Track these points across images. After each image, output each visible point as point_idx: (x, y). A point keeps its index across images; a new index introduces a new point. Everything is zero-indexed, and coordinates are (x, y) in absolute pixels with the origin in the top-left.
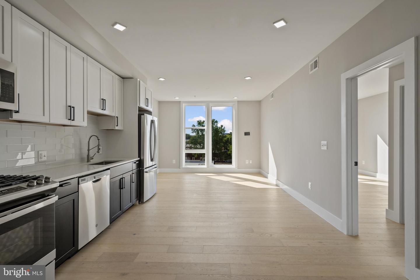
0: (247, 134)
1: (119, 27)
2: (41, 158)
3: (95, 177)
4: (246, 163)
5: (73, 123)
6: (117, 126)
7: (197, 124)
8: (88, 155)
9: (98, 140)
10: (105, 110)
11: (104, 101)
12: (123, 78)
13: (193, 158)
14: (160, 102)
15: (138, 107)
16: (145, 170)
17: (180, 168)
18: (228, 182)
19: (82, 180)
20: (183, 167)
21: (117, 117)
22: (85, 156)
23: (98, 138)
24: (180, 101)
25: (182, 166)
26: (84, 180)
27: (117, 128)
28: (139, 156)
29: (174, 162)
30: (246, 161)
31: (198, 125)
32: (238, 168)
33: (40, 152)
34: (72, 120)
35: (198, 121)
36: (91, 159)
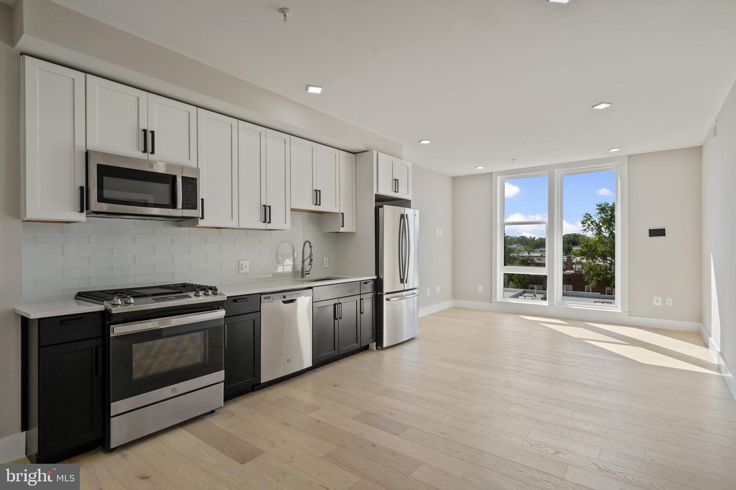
0: (658, 233)
1: (313, 90)
2: (242, 269)
3: (284, 297)
4: (655, 304)
5: (269, 226)
6: (343, 226)
7: (598, 211)
8: (303, 269)
9: (311, 247)
10: (319, 205)
11: (318, 192)
12: (354, 153)
13: (586, 286)
14: (454, 179)
15: (376, 195)
16: (385, 297)
17: (492, 302)
18: (580, 341)
19: (265, 298)
20: (498, 300)
21: (343, 214)
22: (300, 269)
23: (310, 245)
24: (492, 173)
25: (496, 299)
26: (269, 298)
27: (342, 230)
28: (377, 273)
29: (480, 288)
30: (655, 299)
31: (600, 213)
32: (630, 313)
33: (241, 262)
34: (268, 223)
35: (600, 205)
36: (306, 274)
